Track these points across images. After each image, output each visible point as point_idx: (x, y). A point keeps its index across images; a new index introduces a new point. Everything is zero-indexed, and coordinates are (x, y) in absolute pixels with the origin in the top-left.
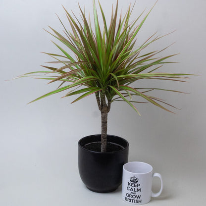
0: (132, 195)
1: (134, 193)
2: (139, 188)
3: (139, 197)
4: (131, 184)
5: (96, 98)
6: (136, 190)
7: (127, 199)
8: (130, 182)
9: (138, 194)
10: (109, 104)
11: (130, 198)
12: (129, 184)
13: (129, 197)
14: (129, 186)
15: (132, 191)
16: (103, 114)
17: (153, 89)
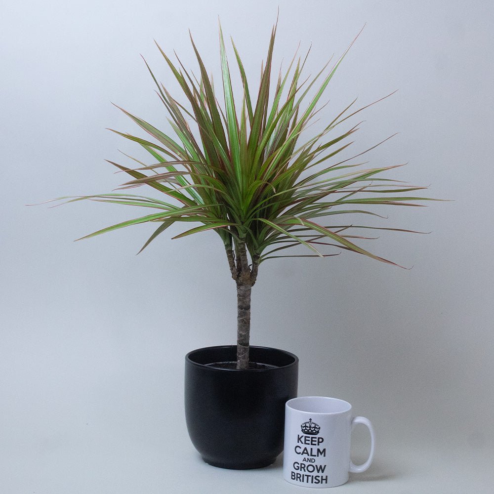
0: (307, 464)
1: (310, 460)
2: (321, 447)
3: (321, 469)
4: (303, 439)
5: (225, 251)
6: (315, 452)
7: (294, 476)
8: (301, 434)
9: (319, 461)
10: (255, 264)
11: (302, 472)
12: (299, 439)
13: (299, 471)
14: (300, 444)
15: (305, 456)
16: (242, 288)
17: (347, 227)
